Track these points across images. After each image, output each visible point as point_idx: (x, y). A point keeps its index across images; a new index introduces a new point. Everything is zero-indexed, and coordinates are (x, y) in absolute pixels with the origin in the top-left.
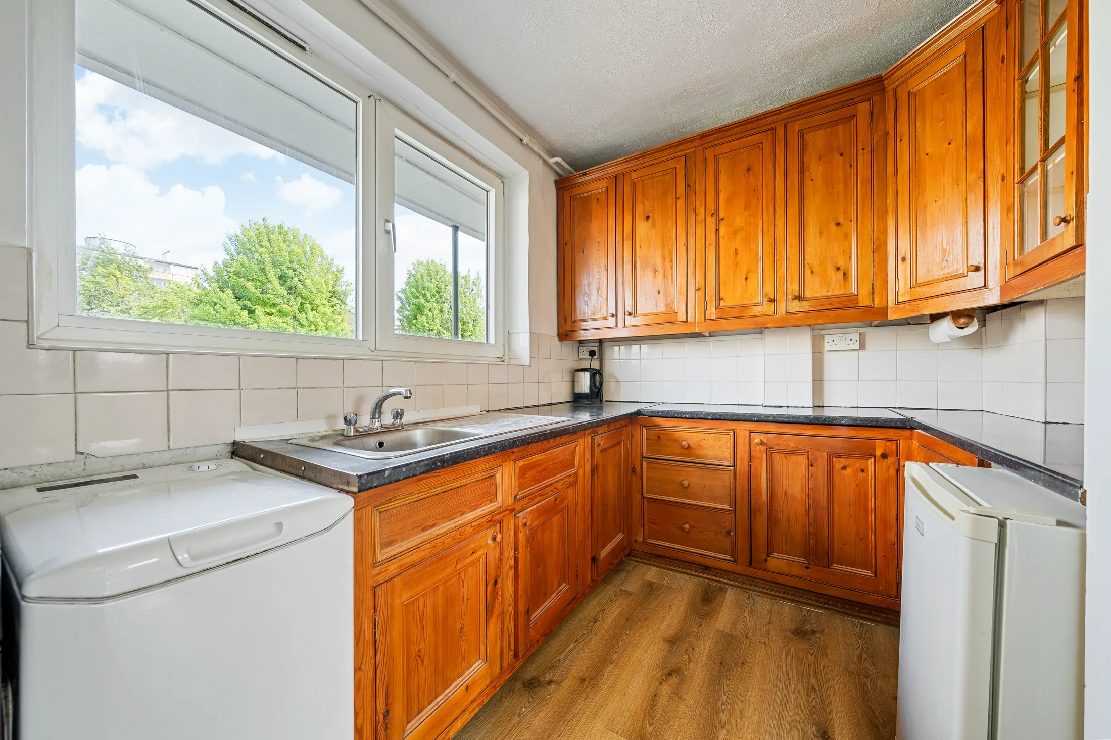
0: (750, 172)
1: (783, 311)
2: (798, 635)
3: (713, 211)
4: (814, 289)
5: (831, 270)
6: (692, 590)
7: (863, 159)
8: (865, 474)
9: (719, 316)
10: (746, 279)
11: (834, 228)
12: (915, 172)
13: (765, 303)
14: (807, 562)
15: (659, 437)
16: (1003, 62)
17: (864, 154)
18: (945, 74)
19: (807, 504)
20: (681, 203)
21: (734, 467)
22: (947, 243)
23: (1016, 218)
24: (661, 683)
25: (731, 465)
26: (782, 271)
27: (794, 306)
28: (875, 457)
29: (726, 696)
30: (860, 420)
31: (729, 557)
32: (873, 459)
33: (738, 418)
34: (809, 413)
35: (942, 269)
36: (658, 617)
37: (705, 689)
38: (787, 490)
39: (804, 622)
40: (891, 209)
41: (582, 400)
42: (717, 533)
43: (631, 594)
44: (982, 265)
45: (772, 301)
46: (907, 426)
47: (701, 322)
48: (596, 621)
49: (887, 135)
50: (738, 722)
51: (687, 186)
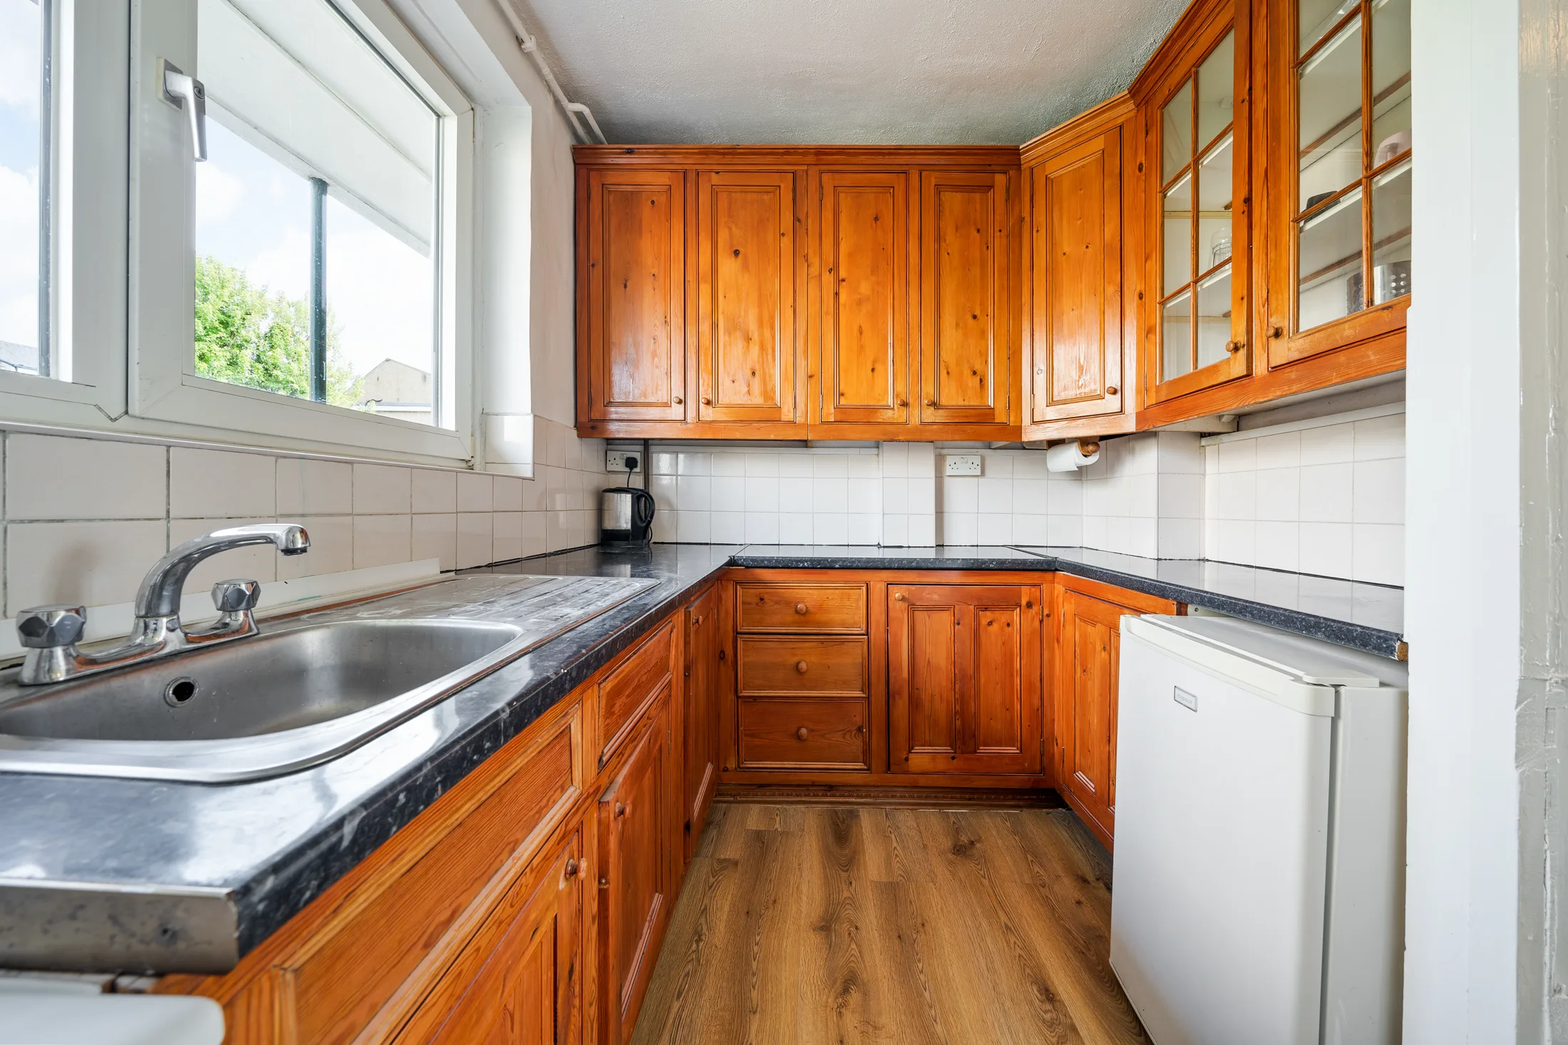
0: (878, 222)
1: (917, 420)
2: (959, 854)
3: (831, 266)
4: (951, 397)
5: (967, 372)
6: (817, 827)
7: (999, 243)
8: (1010, 628)
9: (838, 419)
10: (873, 370)
11: (971, 321)
12: (1051, 271)
13: (896, 406)
14: (952, 751)
15: (762, 599)
16: (1140, 170)
17: (1000, 235)
18: (1083, 167)
19: (953, 674)
20: (787, 242)
21: (867, 635)
22: (1085, 359)
23: (1158, 341)
24: (840, 1012)
25: (863, 632)
26: (916, 365)
27: (930, 415)
28: (1020, 606)
29: (927, 990)
30: (1009, 562)
31: (860, 765)
32: (1018, 609)
33: (875, 565)
34: (931, 554)
35: (1079, 388)
36: (791, 891)
37: (899, 992)
38: (931, 659)
39: (957, 831)
40: (1026, 309)
41: (616, 543)
42: (844, 734)
43: (736, 864)
44: (1119, 389)
45: (905, 404)
46: (1049, 567)
47: (815, 425)
48: (700, 937)
49: (1022, 221)
50: (959, 1030)
51: (796, 219)
